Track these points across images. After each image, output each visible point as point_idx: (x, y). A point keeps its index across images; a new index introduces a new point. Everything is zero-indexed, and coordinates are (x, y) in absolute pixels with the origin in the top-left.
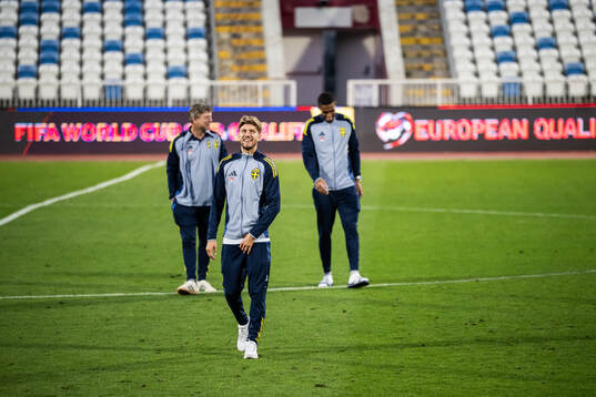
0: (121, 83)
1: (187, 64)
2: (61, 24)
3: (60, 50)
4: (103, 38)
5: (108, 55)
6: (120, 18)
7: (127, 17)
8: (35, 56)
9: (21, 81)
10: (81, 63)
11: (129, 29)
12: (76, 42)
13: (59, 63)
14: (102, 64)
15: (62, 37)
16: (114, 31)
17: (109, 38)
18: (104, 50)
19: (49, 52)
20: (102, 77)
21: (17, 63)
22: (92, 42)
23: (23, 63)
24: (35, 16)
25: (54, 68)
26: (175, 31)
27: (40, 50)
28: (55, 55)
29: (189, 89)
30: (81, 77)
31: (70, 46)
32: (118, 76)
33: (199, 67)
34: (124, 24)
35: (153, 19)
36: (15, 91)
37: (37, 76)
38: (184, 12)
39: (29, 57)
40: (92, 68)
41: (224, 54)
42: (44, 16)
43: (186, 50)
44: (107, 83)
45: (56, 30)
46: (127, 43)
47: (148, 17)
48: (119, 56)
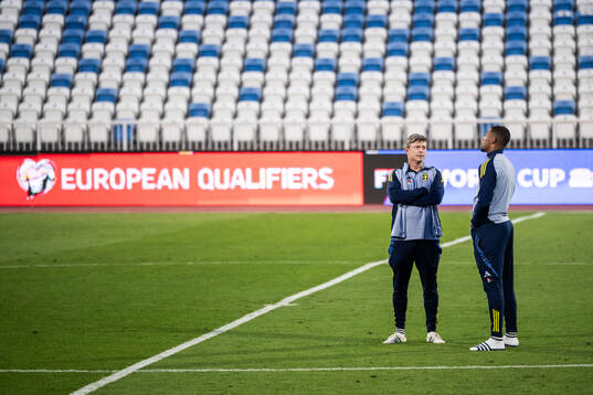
0: (499, 121)
1: (577, 98)
2: (433, 55)
3: (430, 84)
4: (480, 70)
5: (485, 89)
6: (500, 46)
7: (509, 45)
8: (402, 91)
9: (386, 119)
10: (454, 100)
11: (510, 59)
12: (450, 74)
13: (429, 99)
14: (478, 99)
15: (434, 68)
16: (493, 62)
17: (487, 69)
18: (480, 84)
19: (418, 87)
20: (478, 115)
21: (382, 100)
22: (468, 75)
23: (389, 99)
24: (404, 46)
25: (423, 104)
26: (564, 59)
27: (408, 84)
28: (425, 90)
29: (578, 129)
30: (453, 115)
31: (442, 78)
32: (496, 113)
33: (590, 103)
34: (505, 54)
35: (539, 47)
36: (380, 130)
37: (404, 114)
38: (576, 38)
39: (396, 92)
40: (466, 104)
42: (415, 46)
43: (576, 83)
44: (482, 121)
45: (428, 61)
46: (508, 75)
47: (533, 44)
48: (498, 89)
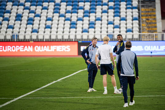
0: (113, 34)
1: (133, 28)
2: (96, 17)
3: (95, 24)
4: (108, 21)
5: (109, 25)
6: (113, 14)
7: (115, 14)
8: (88, 26)
9: (84, 33)
10: (101, 28)
11: (115, 18)
12: (100, 22)
13: (95, 28)
14: (107, 28)
15: (96, 20)
16: (111, 19)
17: (110, 20)
18: (108, 24)
19: (92, 25)
20: (107, 32)
21: (82, 28)
22: (105, 22)
23: (84, 28)
24: (88, 14)
25: (93, 29)
26: (129, 18)
27: (89, 24)
28: (94, 26)
29: (133, 36)
30: (101, 32)
31: (98, 23)
32: (112, 32)
33: (136, 29)
34: (114, 16)
35: (123, 15)
36: (82, 36)
37: (88, 32)
38: (132, 13)
39: (86, 26)
40: (104, 29)
41: (144, 25)
42: (91, 14)
43: (132, 24)
44: (108, 34)
45: (94, 18)
46: (115, 22)
47: (121, 14)
48: (112, 26)
